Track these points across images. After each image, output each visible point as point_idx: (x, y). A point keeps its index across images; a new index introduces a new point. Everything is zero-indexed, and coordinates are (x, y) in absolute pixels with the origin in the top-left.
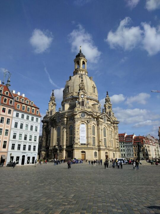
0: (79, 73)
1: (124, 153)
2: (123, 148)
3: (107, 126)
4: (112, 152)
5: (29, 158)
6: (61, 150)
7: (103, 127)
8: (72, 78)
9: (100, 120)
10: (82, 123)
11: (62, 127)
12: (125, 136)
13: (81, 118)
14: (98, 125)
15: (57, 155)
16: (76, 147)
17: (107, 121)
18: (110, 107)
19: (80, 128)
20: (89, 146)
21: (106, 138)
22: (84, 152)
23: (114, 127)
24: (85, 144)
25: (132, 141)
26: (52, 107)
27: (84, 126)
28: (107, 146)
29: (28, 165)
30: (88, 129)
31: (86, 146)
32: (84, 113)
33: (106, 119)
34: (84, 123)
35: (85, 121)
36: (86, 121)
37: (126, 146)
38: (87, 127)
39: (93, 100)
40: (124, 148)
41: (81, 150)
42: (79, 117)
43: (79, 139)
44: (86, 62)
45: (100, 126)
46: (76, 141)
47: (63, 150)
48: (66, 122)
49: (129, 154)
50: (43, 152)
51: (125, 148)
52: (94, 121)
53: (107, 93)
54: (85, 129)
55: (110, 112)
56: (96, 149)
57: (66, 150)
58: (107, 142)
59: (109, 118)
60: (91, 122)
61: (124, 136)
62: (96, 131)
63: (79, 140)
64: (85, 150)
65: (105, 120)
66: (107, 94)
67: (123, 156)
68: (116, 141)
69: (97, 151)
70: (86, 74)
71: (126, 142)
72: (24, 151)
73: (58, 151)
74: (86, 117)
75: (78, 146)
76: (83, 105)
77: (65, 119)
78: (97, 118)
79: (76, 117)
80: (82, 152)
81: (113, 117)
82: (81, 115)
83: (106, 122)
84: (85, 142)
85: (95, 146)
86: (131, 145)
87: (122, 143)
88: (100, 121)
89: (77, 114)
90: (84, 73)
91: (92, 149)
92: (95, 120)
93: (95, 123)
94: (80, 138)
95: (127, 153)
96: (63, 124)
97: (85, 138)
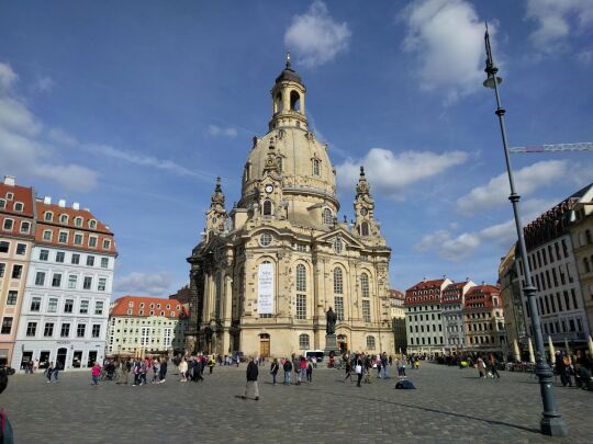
0: (281, 124)
1: (441, 334)
2: (437, 322)
3: (346, 263)
4: (361, 334)
5: (78, 354)
6: (220, 332)
7: (331, 266)
8: (258, 140)
9: (320, 247)
10: (264, 259)
11: (223, 274)
12: (443, 287)
13: (260, 247)
14: (314, 262)
15: (213, 343)
16: (247, 325)
17: (348, 248)
18: (367, 209)
19: (260, 274)
20: (279, 321)
21: (344, 295)
22: (267, 336)
23: (375, 264)
24: (270, 316)
25: (459, 301)
26: (214, 221)
27: (270, 268)
28: (346, 319)
29: (77, 369)
30: (278, 274)
31: (271, 320)
32: (269, 232)
33: (344, 244)
34: (268, 259)
35: (272, 255)
36: (274, 255)
37: (446, 314)
38: (277, 269)
39: (313, 196)
40: (440, 322)
41: (259, 332)
42: (256, 245)
43: (256, 302)
44: (304, 92)
45: (320, 265)
46: (247, 309)
47: (223, 332)
48: (230, 259)
49: (452, 338)
50: (191, 337)
51: (443, 321)
52: (305, 251)
53: (362, 170)
54: (272, 276)
55: (365, 225)
56: (305, 327)
57: (231, 332)
58: (345, 305)
59: (353, 243)
60: (287, 255)
61: (439, 288)
62: (309, 278)
63: (254, 306)
64: (268, 332)
65: (338, 248)
66: (362, 174)
67: (439, 343)
68: (382, 302)
69: (310, 333)
70: (302, 125)
71: (447, 304)
72: (65, 339)
73: (215, 335)
74: (273, 243)
75: (251, 321)
76: (268, 212)
77: (230, 252)
78: (313, 245)
79: (248, 245)
80: (262, 336)
81: (373, 237)
82: (262, 240)
83: (344, 252)
84: (271, 310)
85: (305, 318)
86: (458, 312)
87: (435, 308)
88: (321, 251)
89: (249, 239)
90: (294, 123)
91: (290, 327)
92: (308, 248)
93: (308, 256)
94: (259, 299)
95: (447, 336)
96: (225, 265)
97: (271, 300)
